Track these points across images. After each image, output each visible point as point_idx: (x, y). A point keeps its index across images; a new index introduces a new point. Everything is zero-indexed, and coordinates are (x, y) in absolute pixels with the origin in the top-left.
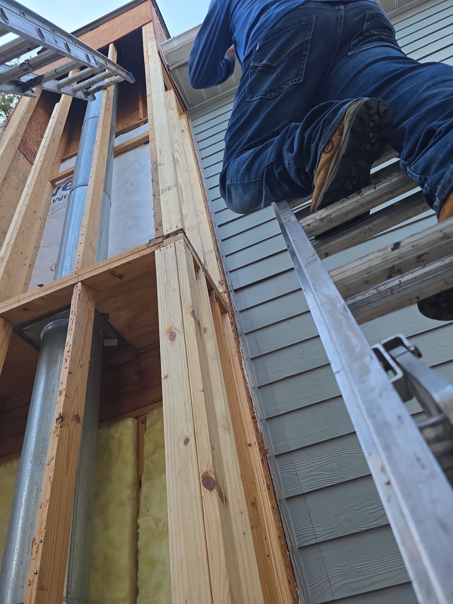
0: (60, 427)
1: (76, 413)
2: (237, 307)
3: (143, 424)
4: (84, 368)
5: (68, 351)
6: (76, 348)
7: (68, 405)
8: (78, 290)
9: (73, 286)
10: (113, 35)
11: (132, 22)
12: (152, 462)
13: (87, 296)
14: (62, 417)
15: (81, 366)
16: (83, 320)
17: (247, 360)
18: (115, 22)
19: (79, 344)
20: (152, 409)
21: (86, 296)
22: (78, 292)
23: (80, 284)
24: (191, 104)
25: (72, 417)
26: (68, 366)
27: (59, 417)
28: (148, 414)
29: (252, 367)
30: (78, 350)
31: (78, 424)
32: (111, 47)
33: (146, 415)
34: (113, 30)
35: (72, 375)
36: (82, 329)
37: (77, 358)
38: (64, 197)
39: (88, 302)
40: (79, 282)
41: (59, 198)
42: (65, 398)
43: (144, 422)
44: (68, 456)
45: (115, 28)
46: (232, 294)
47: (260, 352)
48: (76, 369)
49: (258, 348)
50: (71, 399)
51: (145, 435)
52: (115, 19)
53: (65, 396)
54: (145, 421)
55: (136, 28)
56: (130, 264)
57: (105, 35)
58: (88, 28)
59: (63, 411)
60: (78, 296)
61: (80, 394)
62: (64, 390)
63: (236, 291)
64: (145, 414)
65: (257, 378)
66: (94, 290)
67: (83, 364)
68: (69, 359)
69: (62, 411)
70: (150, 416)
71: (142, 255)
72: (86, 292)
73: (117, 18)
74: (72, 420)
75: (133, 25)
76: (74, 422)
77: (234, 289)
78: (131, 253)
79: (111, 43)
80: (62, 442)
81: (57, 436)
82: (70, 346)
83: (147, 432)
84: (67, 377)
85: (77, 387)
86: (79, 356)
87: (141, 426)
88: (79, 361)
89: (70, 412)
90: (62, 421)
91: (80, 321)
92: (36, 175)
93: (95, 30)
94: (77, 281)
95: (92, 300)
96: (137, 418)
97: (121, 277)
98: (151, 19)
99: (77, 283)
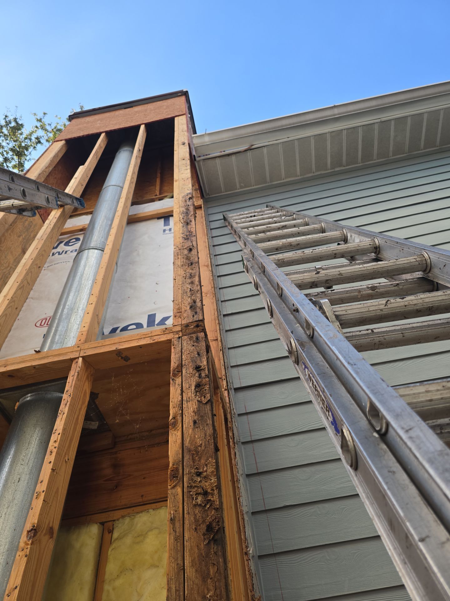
0: (31, 545)
1: (51, 525)
2: (236, 409)
3: (109, 533)
4: (68, 464)
5: (55, 441)
6: (65, 437)
7: (44, 514)
8: (78, 366)
9: (72, 360)
10: (146, 117)
11: (166, 111)
12: (114, 589)
13: (86, 374)
14: (35, 530)
15: (66, 461)
16: (77, 403)
17: (243, 475)
18: (148, 107)
19: (68, 433)
20: (123, 517)
21: (84, 375)
22: (78, 369)
23: (81, 359)
24: (208, 194)
25: (47, 529)
26: (53, 461)
27: (32, 529)
28: (117, 522)
29: (246, 485)
30: (66, 440)
31: (51, 539)
32: (142, 128)
33: (114, 523)
34: (146, 113)
35: (55, 473)
36: (75, 414)
37: (63, 451)
38: (64, 252)
39: (85, 381)
40: (81, 357)
41: (60, 252)
42: (43, 504)
43: (111, 532)
44: (33, 586)
45: (149, 112)
46: (232, 392)
47: (257, 468)
48: (60, 465)
49: (256, 463)
50: (49, 505)
51: (110, 549)
52: (149, 104)
53: (44, 500)
54: (112, 529)
55: (170, 116)
56: (141, 347)
57: (138, 116)
58: (122, 106)
59: (38, 521)
60: (76, 374)
61: (59, 498)
62: (43, 492)
63: (237, 390)
64: (114, 521)
65: (251, 501)
66: (93, 368)
67: (68, 459)
68: (55, 451)
69: (36, 521)
70: (120, 525)
71: (156, 341)
72: (85, 371)
73: (151, 104)
74: (45, 535)
75: (166, 113)
76: (47, 537)
77: (234, 387)
78: (144, 336)
79: (143, 124)
80: (30, 565)
81: (26, 556)
82: (59, 434)
83: (113, 546)
84: (50, 475)
85: (58, 489)
86: (66, 448)
87: (107, 536)
88: (65, 454)
89: (45, 522)
90: (35, 535)
91: (74, 404)
92: (49, 230)
93: (128, 109)
94: (78, 356)
95: (89, 380)
96: (102, 524)
97: (126, 359)
98: (185, 113)
99: (78, 358)
